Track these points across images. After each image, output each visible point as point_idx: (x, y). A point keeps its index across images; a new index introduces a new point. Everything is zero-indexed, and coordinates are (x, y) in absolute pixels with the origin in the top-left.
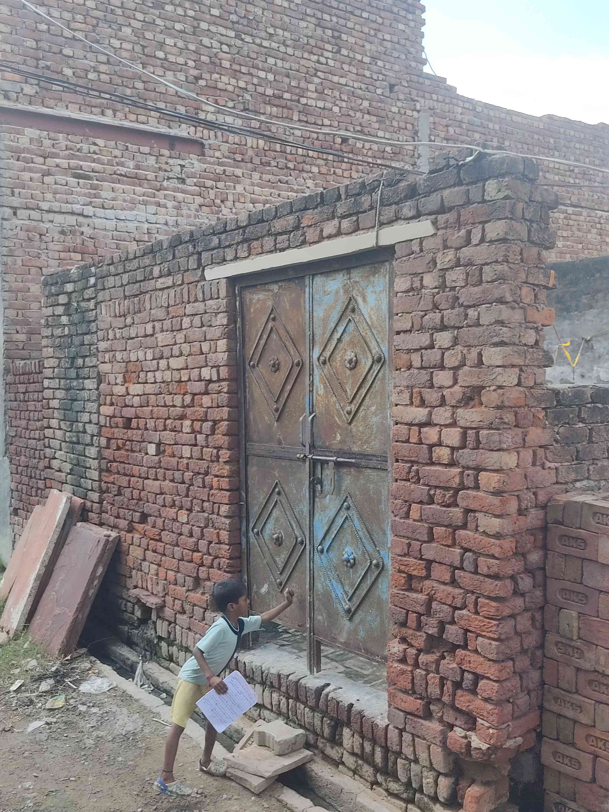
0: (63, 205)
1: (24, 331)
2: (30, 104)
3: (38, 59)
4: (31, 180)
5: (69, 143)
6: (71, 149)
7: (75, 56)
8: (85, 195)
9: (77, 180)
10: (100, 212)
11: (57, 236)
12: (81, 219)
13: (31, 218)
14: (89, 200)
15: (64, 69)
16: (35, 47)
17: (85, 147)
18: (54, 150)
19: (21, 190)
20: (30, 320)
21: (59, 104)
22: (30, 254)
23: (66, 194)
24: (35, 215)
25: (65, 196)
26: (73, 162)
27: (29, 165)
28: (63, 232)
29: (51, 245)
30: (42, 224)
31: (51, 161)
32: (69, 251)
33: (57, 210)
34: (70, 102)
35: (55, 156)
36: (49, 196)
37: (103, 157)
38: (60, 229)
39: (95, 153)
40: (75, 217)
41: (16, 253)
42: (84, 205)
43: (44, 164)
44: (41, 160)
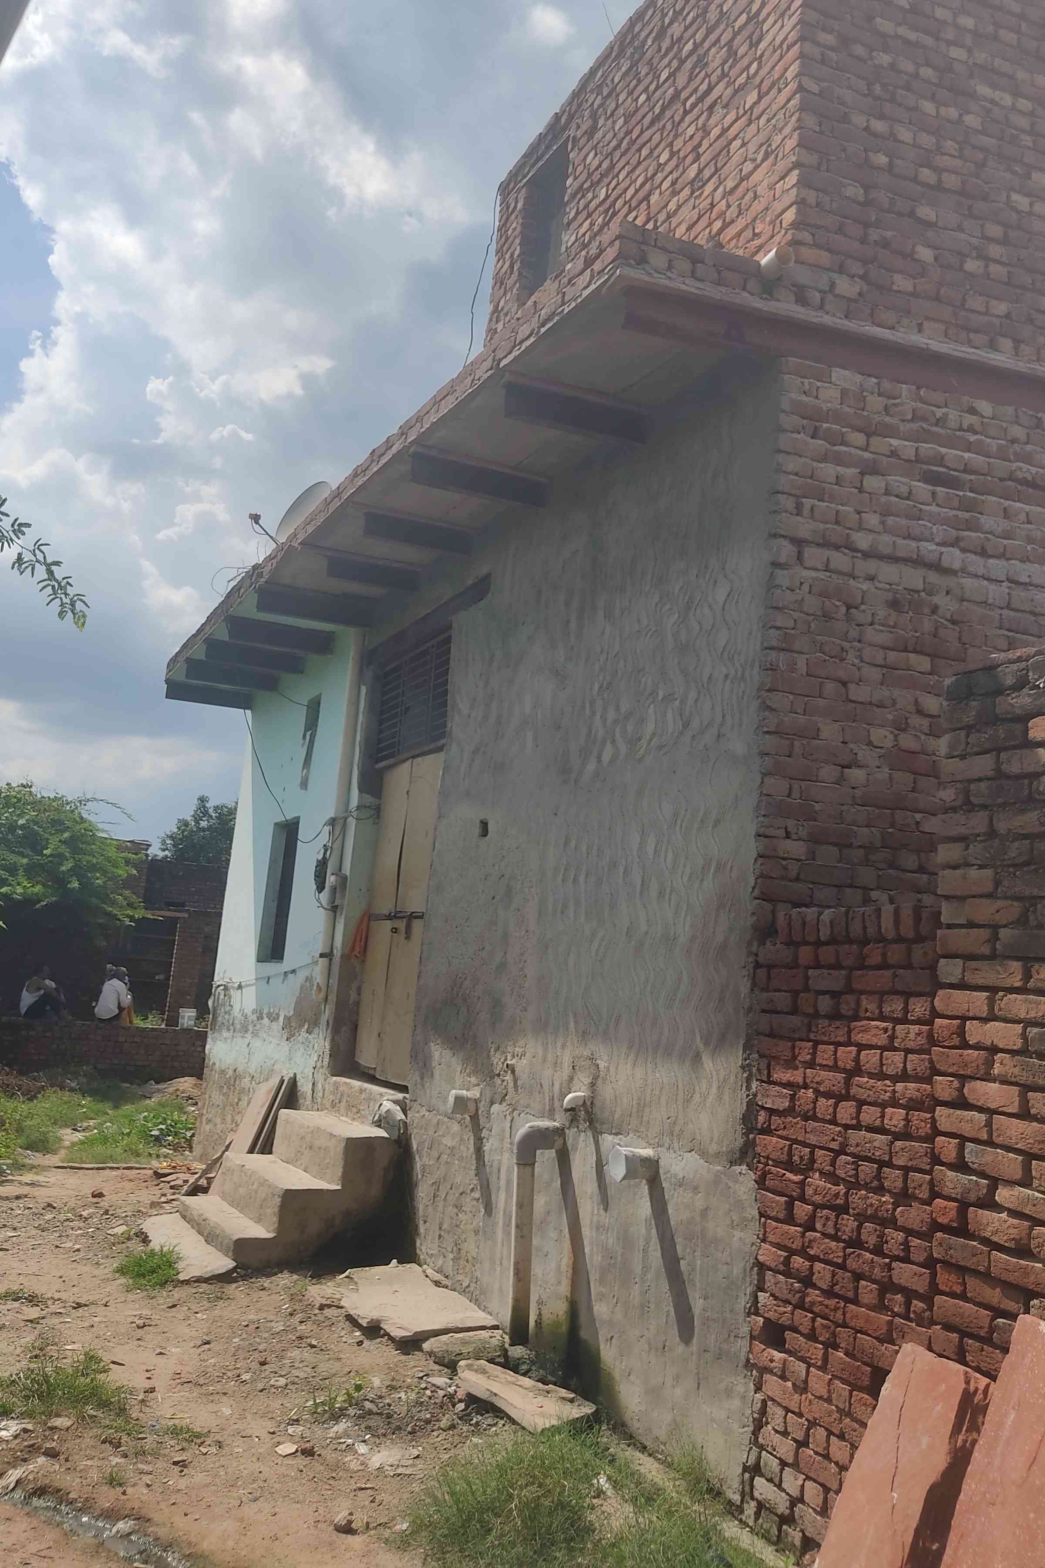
0: (900, 541)
1: (803, 833)
2: (846, 317)
3: (867, 225)
4: (838, 481)
5: (920, 405)
6: (924, 419)
7: (940, 224)
8: (946, 521)
9: (931, 488)
10: (976, 563)
11: (882, 613)
12: (933, 577)
13: (832, 566)
14: (954, 533)
15: (919, 248)
16: (861, 199)
17: (953, 415)
18: (887, 419)
19: (817, 503)
20: (817, 807)
21: (905, 321)
22: (827, 648)
23: (907, 517)
24: (840, 560)
25: (904, 522)
26: (926, 448)
27: (836, 448)
28: (894, 604)
29: (870, 634)
30: (852, 582)
31: (880, 444)
32: (905, 650)
33: (887, 551)
34: (927, 318)
35: (890, 432)
36: (872, 520)
37: (989, 440)
38: (890, 596)
39: (971, 430)
40: (921, 572)
41: (797, 646)
42: (943, 544)
43: (866, 449)
44: (859, 438)
